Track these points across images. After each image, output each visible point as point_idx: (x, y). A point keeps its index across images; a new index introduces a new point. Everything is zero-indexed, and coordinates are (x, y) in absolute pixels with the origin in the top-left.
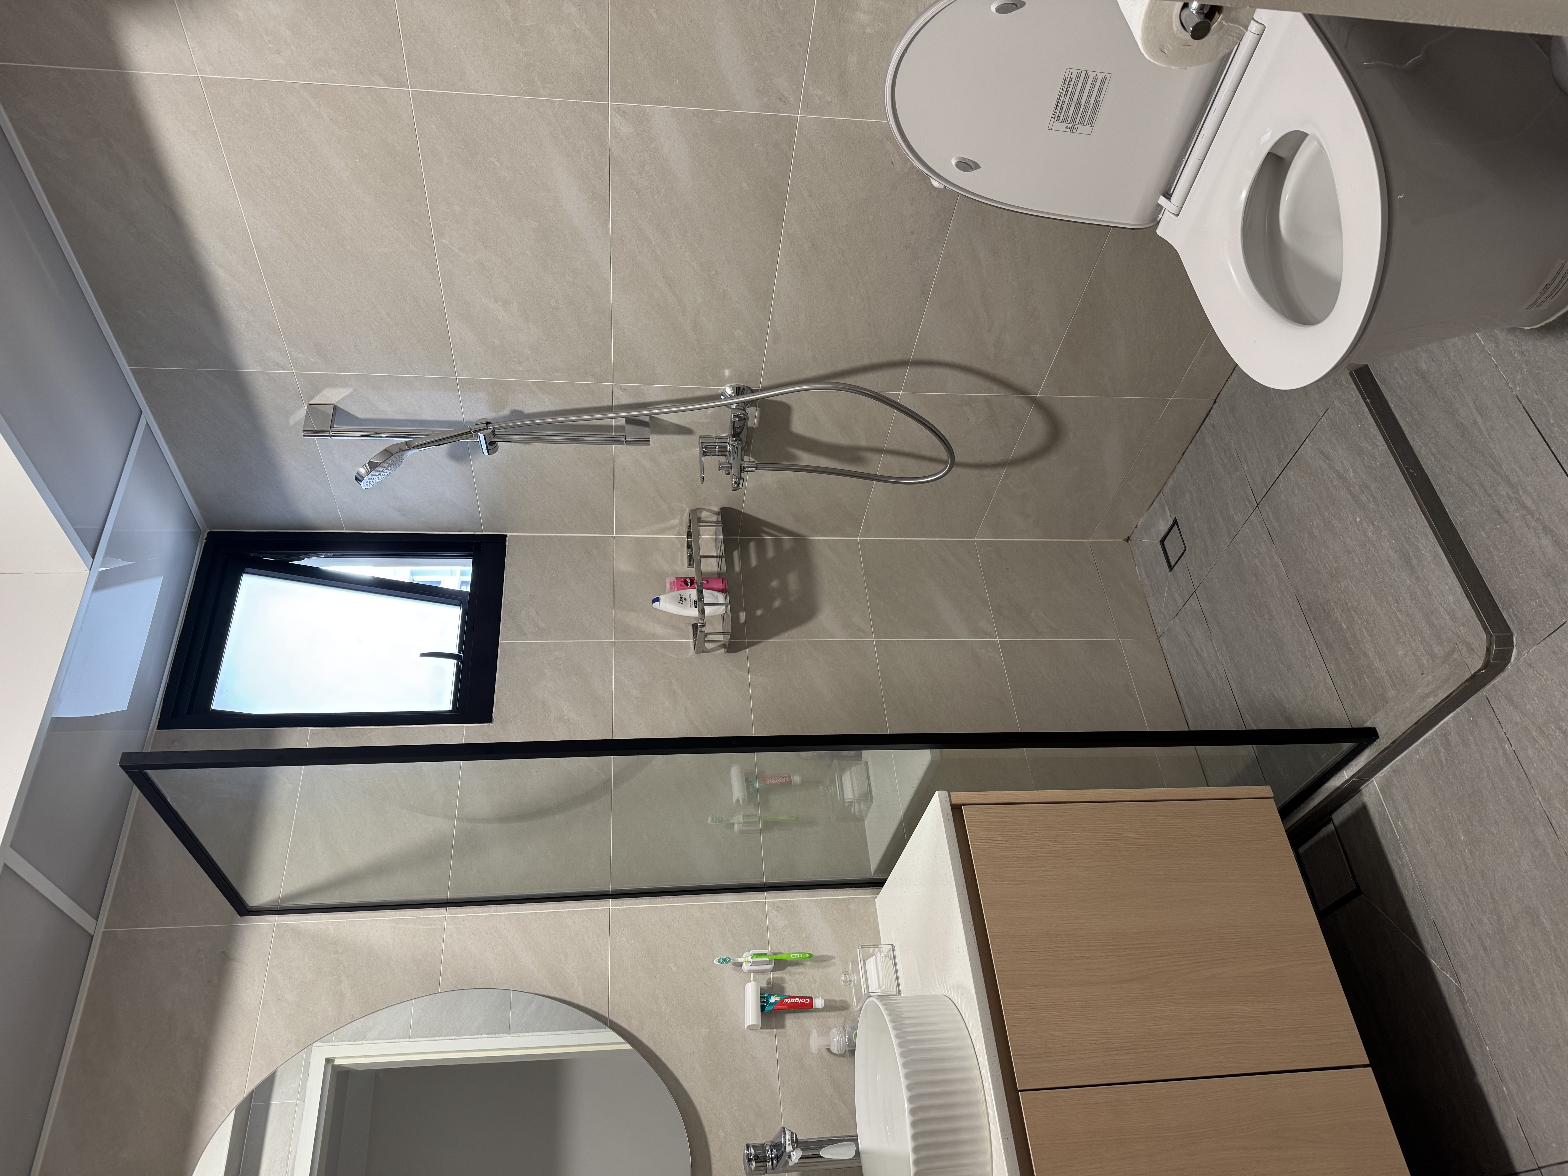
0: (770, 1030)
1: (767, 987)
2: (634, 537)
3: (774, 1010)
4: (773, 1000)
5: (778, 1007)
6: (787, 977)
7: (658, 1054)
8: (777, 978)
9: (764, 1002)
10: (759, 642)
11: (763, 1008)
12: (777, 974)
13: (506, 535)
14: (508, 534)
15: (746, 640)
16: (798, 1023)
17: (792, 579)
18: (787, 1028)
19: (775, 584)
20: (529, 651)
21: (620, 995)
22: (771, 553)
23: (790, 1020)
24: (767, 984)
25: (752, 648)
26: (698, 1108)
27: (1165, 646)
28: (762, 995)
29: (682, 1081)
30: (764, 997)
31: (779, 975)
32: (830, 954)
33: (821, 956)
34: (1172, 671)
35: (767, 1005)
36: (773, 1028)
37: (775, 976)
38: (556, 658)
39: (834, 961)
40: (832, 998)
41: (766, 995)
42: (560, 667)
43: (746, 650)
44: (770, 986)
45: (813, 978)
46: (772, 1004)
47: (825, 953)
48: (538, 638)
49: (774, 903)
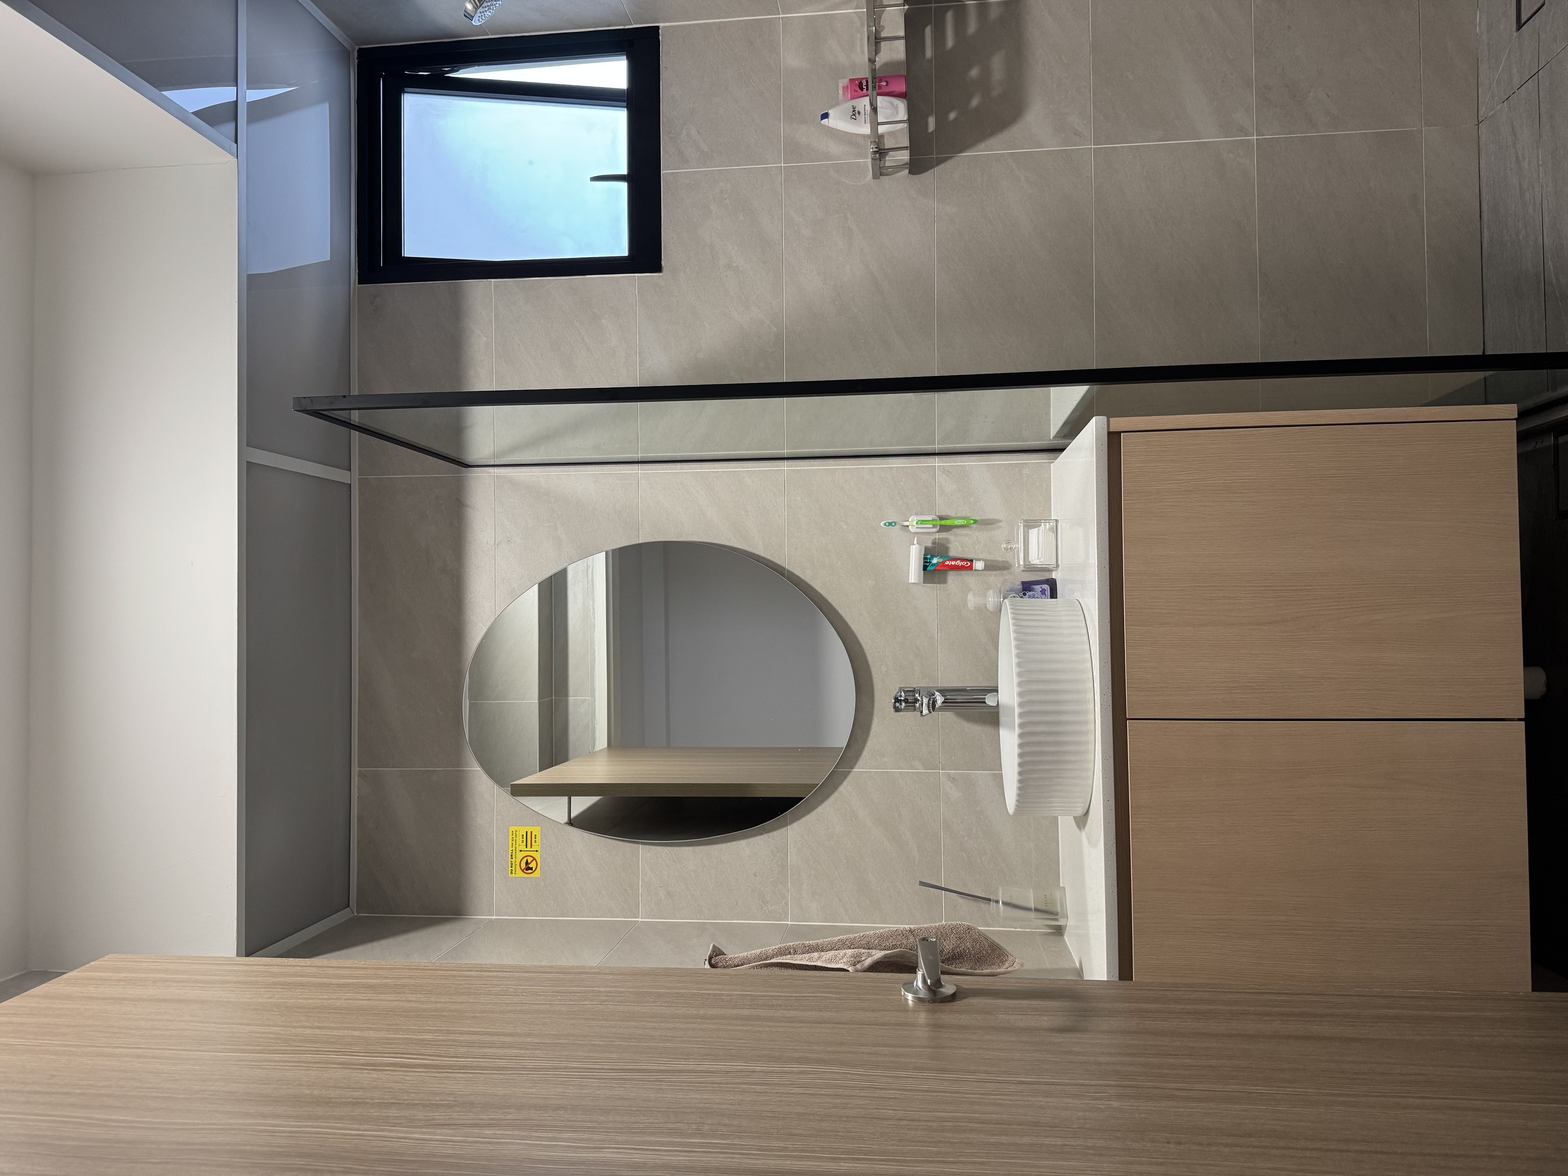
0: (932, 585)
1: (932, 546)
2: (804, 16)
3: (935, 570)
4: (935, 561)
5: (939, 568)
6: (952, 538)
7: (830, 600)
8: (942, 538)
9: (927, 562)
10: (951, 158)
11: (925, 568)
12: (943, 535)
13: (659, 26)
14: (661, 25)
15: (935, 156)
16: (960, 580)
17: (997, 64)
18: (948, 584)
19: (974, 72)
20: (693, 182)
21: (796, 549)
22: (972, 27)
23: (953, 578)
24: (932, 544)
25: (942, 166)
26: (864, 646)
27: (1483, 138)
28: (925, 557)
29: (850, 624)
30: (927, 558)
31: (945, 536)
32: (996, 518)
33: (987, 519)
34: (1482, 174)
35: (929, 565)
36: (935, 583)
37: (941, 537)
38: (722, 192)
39: (1000, 524)
40: (995, 559)
41: (928, 557)
42: (726, 202)
43: (933, 170)
44: (935, 546)
45: (977, 540)
46: (934, 565)
47: (992, 517)
48: (701, 165)
49: (944, 467)
